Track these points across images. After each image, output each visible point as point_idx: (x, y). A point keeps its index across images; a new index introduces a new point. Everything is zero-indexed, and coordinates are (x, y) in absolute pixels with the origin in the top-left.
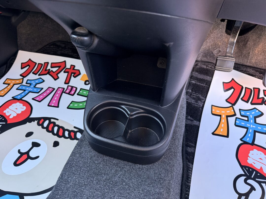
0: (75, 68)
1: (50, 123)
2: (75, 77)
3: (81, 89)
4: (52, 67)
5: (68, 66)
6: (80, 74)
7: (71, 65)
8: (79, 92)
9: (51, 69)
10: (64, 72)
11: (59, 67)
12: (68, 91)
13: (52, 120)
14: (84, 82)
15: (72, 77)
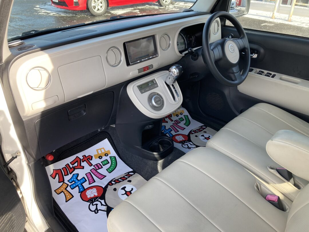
0: (86, 156)
1: (114, 181)
2: (91, 160)
3: (101, 162)
4: (73, 165)
5: (82, 158)
6: (92, 157)
7: (83, 156)
8: (103, 164)
9: (74, 166)
10: (83, 162)
11: (77, 161)
12: (97, 168)
13: (114, 180)
14: (98, 158)
15: (90, 161)
